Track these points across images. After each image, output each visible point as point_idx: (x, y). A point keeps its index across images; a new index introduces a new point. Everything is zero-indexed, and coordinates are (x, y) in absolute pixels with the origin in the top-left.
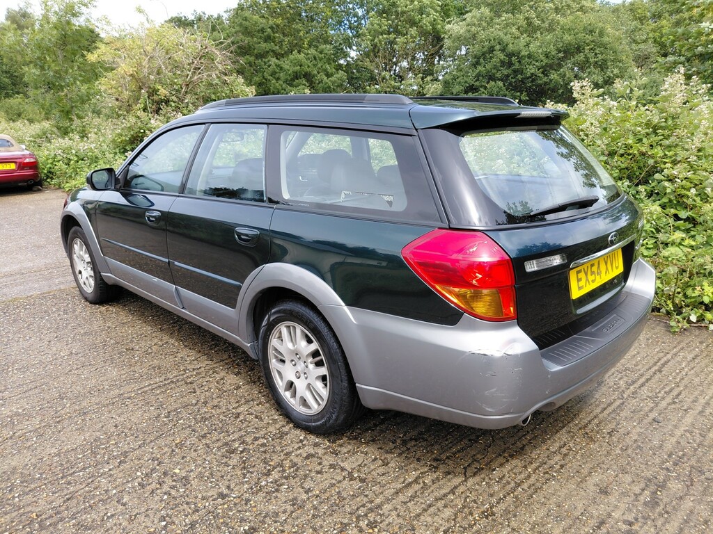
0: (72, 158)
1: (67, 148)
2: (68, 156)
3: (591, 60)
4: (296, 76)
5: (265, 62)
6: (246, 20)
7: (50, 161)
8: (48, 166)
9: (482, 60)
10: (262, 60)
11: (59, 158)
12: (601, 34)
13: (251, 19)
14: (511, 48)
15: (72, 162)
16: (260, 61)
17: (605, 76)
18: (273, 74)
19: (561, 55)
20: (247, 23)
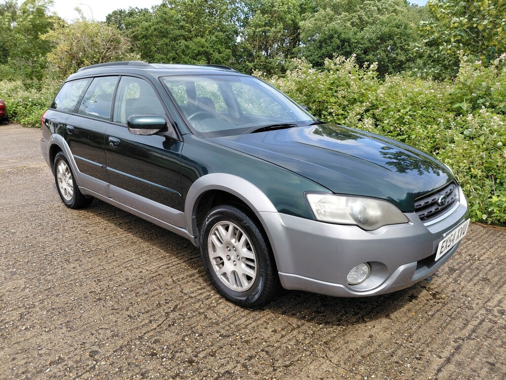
0: (28, 103)
1: (26, 98)
2: (26, 103)
3: (398, 45)
4: (199, 54)
5: (177, 43)
6: (166, 14)
7: (15, 106)
8: (13, 109)
9: (323, 44)
10: (175, 42)
11: (21, 104)
12: (406, 28)
13: (169, 13)
14: (343, 36)
15: (28, 107)
16: (174, 42)
17: (407, 57)
18: (183, 51)
19: (379, 41)
20: (166, 16)
